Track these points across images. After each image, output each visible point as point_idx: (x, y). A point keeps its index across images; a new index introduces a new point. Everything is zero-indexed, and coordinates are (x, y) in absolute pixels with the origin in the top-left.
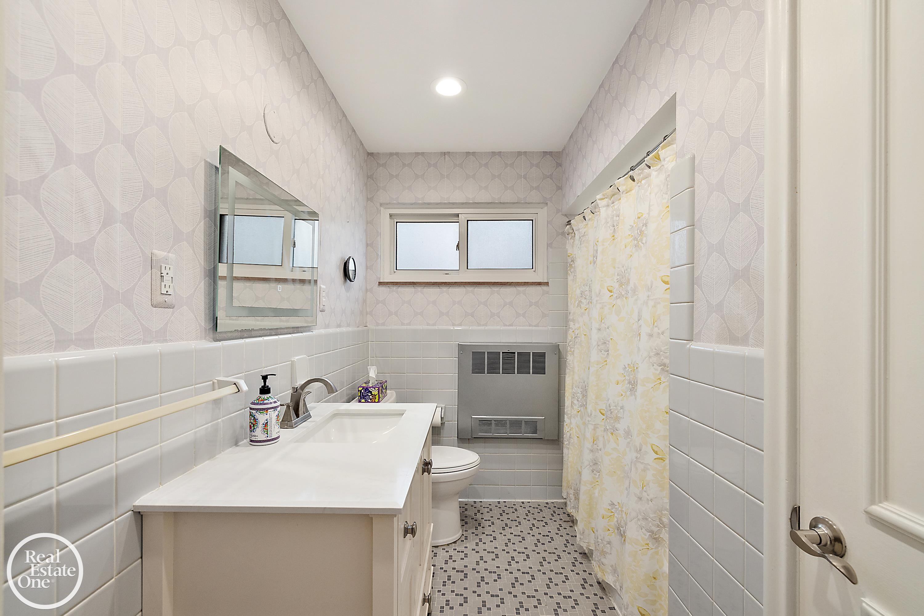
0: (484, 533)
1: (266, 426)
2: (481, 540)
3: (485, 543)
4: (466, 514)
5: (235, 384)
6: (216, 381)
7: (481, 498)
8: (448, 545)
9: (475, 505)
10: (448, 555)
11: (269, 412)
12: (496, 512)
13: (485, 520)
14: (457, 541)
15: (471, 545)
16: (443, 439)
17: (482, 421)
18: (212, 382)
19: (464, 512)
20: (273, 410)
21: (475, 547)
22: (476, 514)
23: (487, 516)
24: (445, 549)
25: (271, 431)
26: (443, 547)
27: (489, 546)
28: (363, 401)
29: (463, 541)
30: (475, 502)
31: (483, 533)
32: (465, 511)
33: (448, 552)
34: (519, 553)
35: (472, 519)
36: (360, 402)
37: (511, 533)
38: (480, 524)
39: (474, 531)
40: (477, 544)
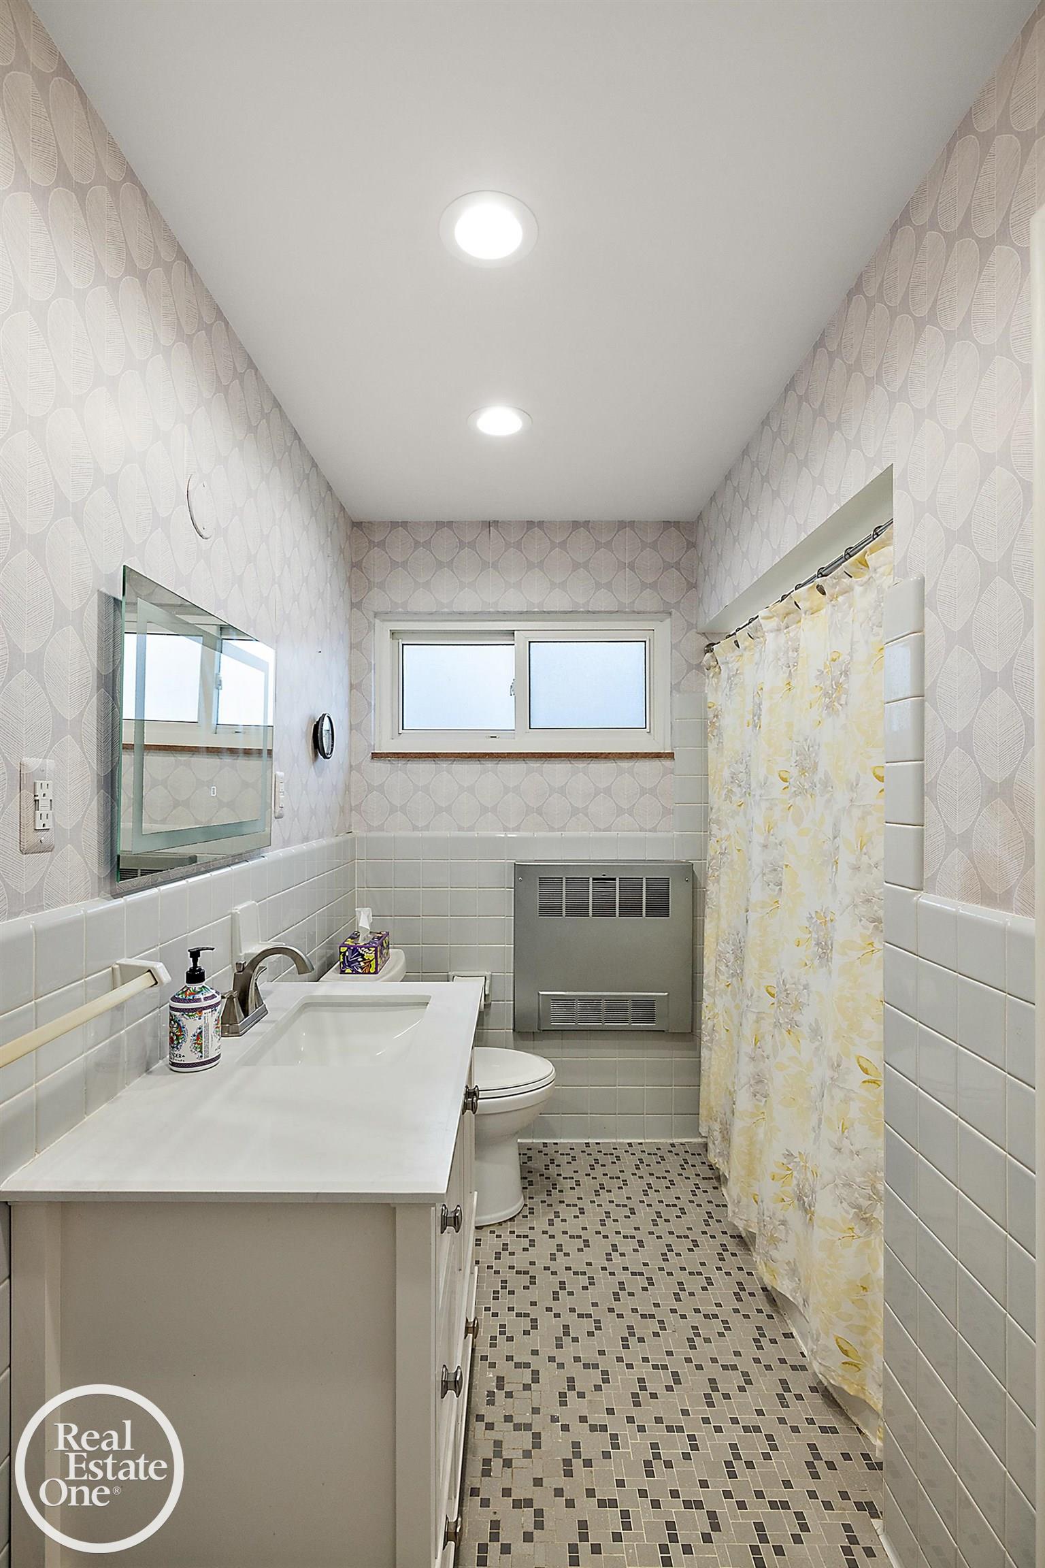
0: (564, 1202)
1: (198, 1039)
2: (557, 1215)
3: (565, 1221)
4: (529, 1167)
5: (149, 971)
6: (117, 966)
7: (555, 1137)
8: (500, 1224)
9: (545, 1150)
10: (500, 1242)
11: (203, 1015)
12: (583, 1162)
13: (564, 1178)
14: (515, 1216)
15: (540, 1223)
16: (487, 1032)
17: (555, 999)
18: (110, 969)
19: (526, 1163)
20: (210, 1010)
21: (547, 1228)
22: (547, 1168)
23: (567, 1171)
24: (494, 1232)
25: (207, 1047)
26: (492, 1229)
27: (573, 1226)
28: (348, 970)
29: (527, 1216)
30: (545, 1145)
31: (561, 1202)
32: (529, 1161)
33: (500, 1236)
34: (624, 1237)
35: (540, 1175)
36: (343, 972)
37: (610, 1202)
38: (556, 1185)
39: (545, 1197)
40: (551, 1223)
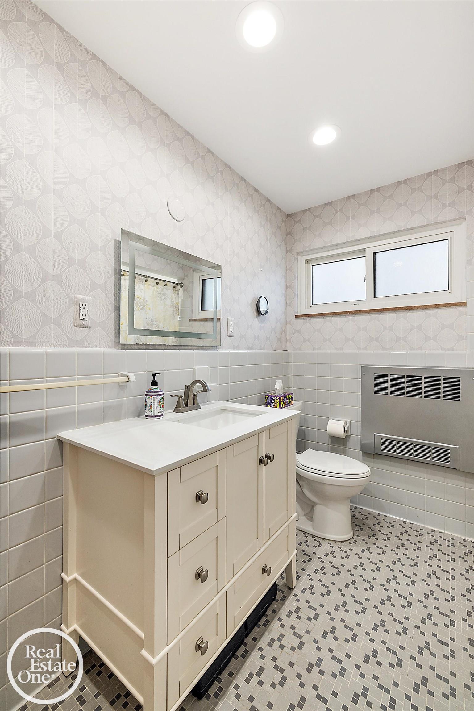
0: (375, 544)
1: (151, 407)
2: (368, 549)
3: (372, 553)
4: (364, 522)
5: (127, 376)
6: (120, 374)
7: (386, 513)
8: (335, 541)
9: (378, 517)
10: (331, 549)
11: (153, 398)
12: (397, 530)
13: (381, 533)
14: (345, 541)
15: (357, 549)
16: (348, 450)
18: (118, 374)
19: (364, 520)
20: (156, 396)
21: (359, 552)
22: (374, 525)
23: (385, 530)
24: (330, 544)
25: (154, 410)
26: (330, 542)
27: (375, 558)
28: (269, 406)
29: (351, 543)
30: (379, 515)
31: (374, 544)
32: (366, 519)
33: (333, 547)
34: (404, 575)
35: (369, 528)
36: (266, 406)
37: (404, 554)
38: (375, 535)
39: (366, 538)
40: (363, 551)
